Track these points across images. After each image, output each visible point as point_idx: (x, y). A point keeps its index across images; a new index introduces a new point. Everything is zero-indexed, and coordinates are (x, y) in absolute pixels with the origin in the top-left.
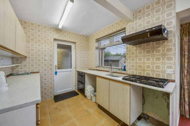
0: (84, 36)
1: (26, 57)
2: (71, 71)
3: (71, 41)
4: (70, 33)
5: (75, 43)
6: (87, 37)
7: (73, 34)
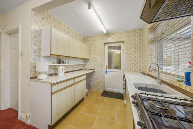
0: (135, 30)
1: (89, 59)
2: (120, 72)
3: (118, 41)
4: (117, 33)
5: (123, 42)
6: (140, 30)
7: (121, 33)
